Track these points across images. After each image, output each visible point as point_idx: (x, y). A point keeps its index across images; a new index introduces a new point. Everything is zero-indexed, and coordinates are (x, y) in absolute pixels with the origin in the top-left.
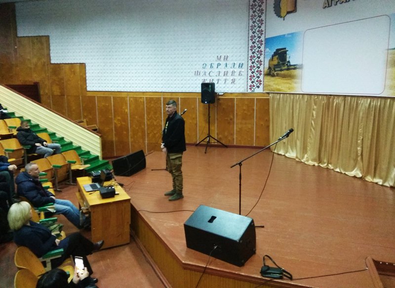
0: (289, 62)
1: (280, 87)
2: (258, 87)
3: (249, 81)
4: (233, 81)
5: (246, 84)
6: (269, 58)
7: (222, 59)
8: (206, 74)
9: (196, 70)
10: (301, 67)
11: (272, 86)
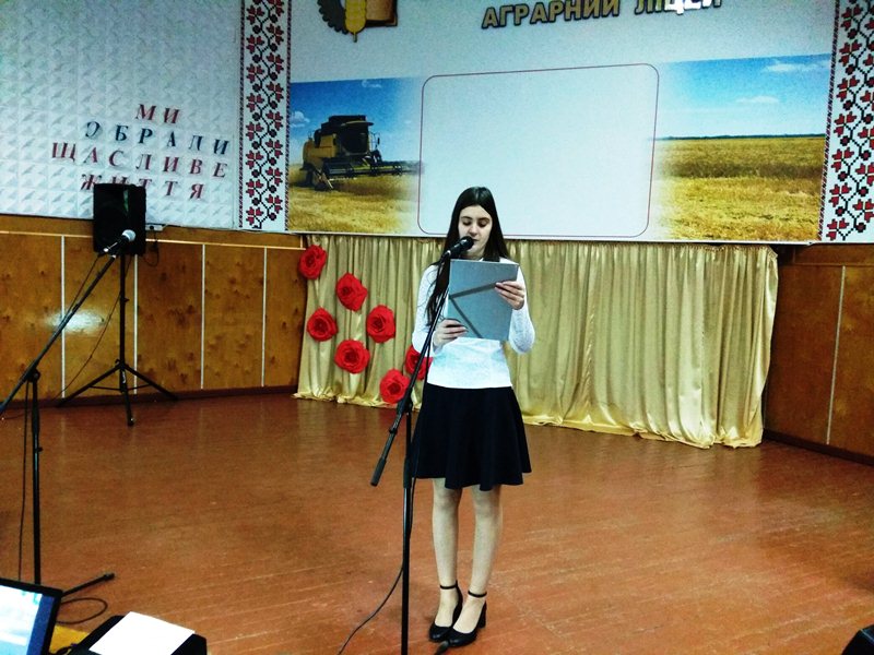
0: (377, 153)
1: (346, 219)
2: (273, 217)
3: (246, 196)
4: (197, 192)
5: (237, 205)
6: (307, 140)
7: (159, 115)
8: (100, 158)
9: (60, 142)
10: (416, 169)
11: (319, 216)
